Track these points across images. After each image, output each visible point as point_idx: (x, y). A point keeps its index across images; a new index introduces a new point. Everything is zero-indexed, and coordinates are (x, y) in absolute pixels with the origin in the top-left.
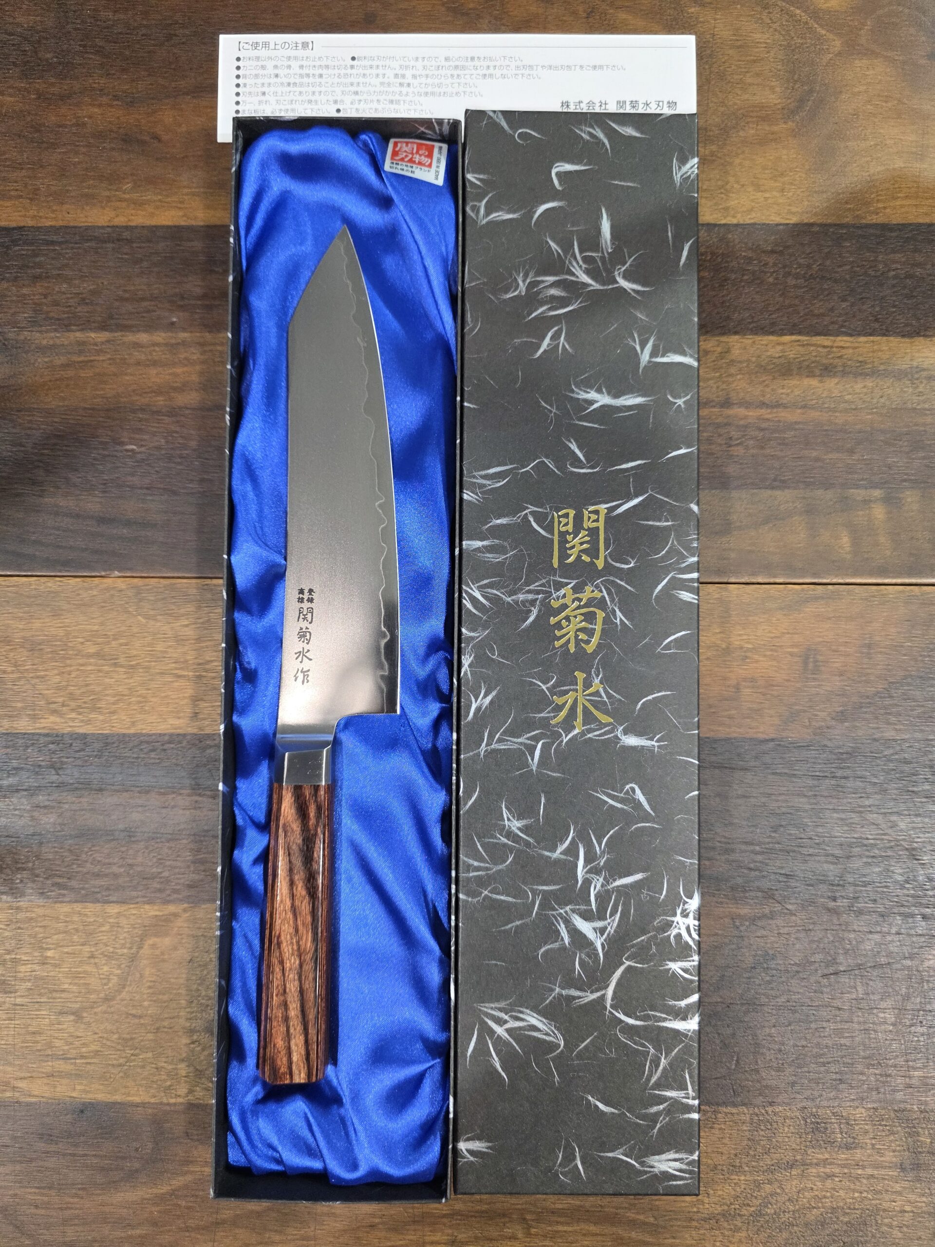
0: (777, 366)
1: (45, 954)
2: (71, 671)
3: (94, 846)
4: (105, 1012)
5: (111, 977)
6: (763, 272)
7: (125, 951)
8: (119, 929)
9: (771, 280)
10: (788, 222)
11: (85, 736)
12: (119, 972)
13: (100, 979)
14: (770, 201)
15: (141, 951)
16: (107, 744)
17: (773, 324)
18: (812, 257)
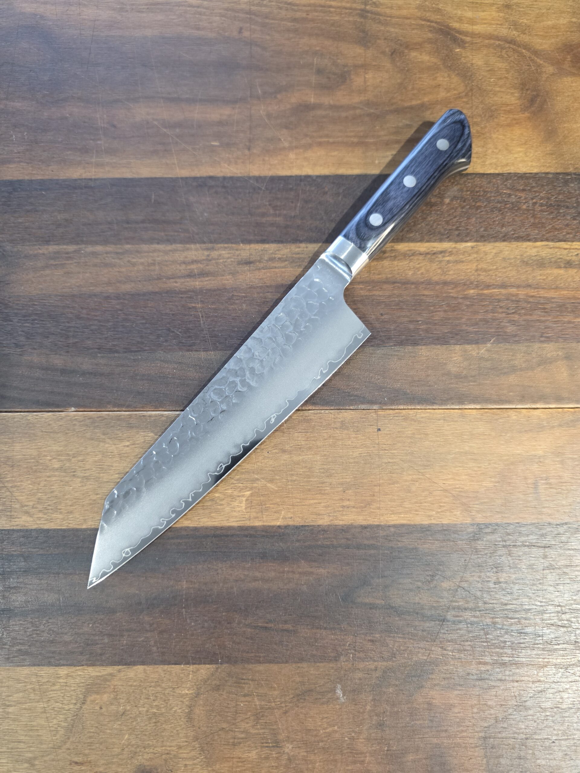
0: (535, 261)
1: (7, 710)
2: (40, 481)
3: (50, 618)
4: (53, 760)
5: (59, 729)
6: (518, 202)
7: (72, 706)
8: (67, 688)
9: (524, 207)
10: (531, 172)
11: (48, 531)
12: (66, 724)
13: (50, 731)
14: (518, 159)
15: (84, 707)
16: (64, 537)
17: (528, 235)
18: (550, 193)
